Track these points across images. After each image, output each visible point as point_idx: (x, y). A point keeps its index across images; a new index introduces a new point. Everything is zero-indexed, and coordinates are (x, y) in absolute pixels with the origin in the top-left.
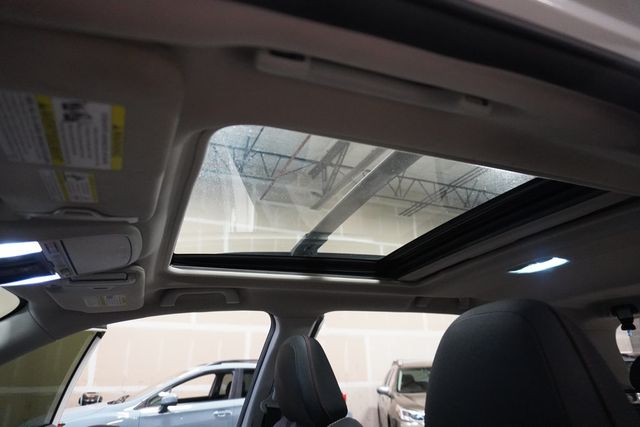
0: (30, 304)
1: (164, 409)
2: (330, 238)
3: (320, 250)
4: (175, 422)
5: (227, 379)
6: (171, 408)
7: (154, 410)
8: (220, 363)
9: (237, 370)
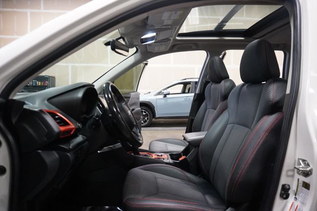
0: (139, 50)
1: (165, 96)
2: (227, 24)
3: (223, 29)
4: (169, 101)
5: (188, 86)
6: (167, 96)
7: (161, 96)
8: (185, 79)
9: (193, 82)
